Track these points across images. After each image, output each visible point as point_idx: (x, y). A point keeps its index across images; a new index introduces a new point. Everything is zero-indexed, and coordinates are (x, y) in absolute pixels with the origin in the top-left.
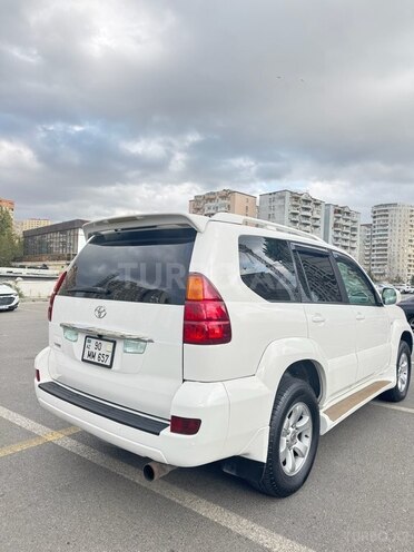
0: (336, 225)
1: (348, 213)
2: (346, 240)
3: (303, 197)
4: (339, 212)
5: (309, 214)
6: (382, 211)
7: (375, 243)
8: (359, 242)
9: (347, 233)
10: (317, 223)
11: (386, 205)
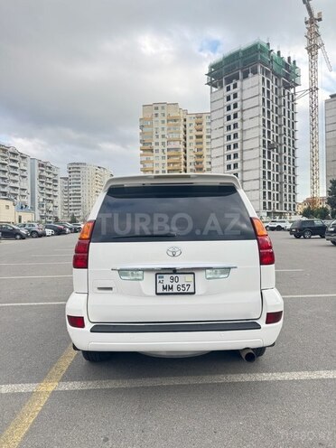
0: (40, 177)
1: (50, 168)
2: (50, 190)
3: (10, 150)
4: (43, 166)
5: (16, 165)
6: (75, 168)
7: (71, 192)
8: (60, 191)
9: (50, 184)
10: (24, 174)
11: (78, 164)
